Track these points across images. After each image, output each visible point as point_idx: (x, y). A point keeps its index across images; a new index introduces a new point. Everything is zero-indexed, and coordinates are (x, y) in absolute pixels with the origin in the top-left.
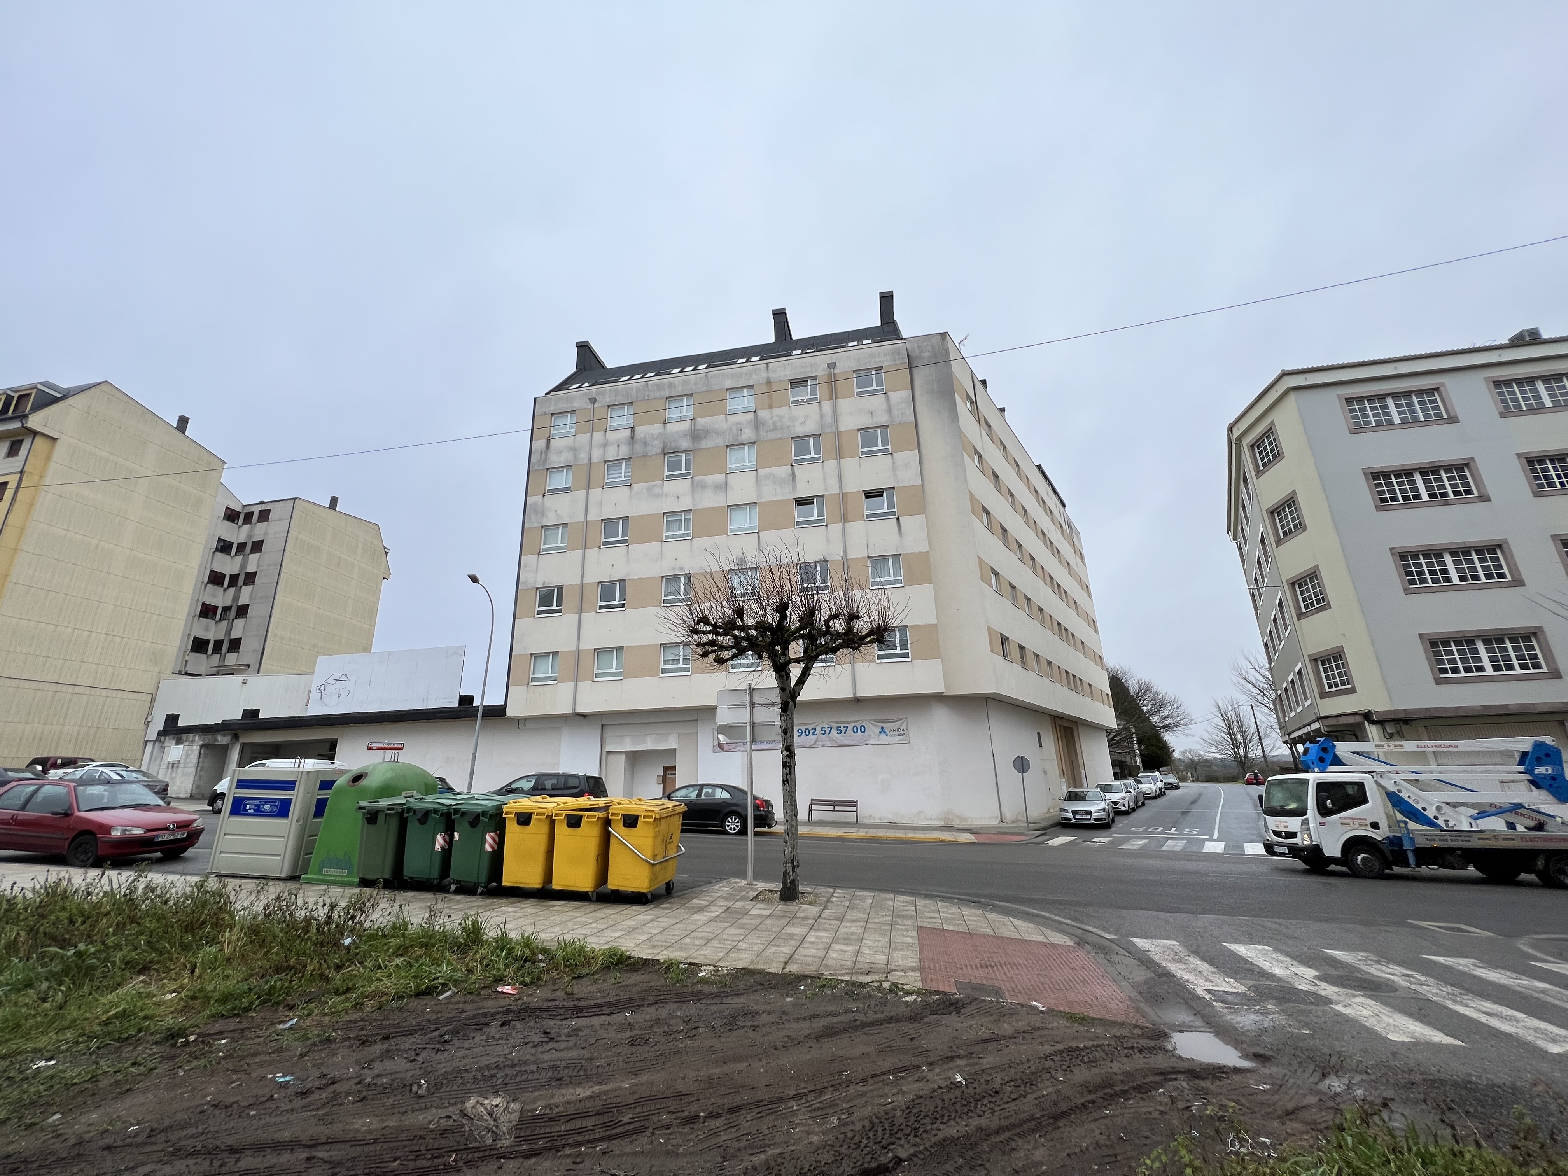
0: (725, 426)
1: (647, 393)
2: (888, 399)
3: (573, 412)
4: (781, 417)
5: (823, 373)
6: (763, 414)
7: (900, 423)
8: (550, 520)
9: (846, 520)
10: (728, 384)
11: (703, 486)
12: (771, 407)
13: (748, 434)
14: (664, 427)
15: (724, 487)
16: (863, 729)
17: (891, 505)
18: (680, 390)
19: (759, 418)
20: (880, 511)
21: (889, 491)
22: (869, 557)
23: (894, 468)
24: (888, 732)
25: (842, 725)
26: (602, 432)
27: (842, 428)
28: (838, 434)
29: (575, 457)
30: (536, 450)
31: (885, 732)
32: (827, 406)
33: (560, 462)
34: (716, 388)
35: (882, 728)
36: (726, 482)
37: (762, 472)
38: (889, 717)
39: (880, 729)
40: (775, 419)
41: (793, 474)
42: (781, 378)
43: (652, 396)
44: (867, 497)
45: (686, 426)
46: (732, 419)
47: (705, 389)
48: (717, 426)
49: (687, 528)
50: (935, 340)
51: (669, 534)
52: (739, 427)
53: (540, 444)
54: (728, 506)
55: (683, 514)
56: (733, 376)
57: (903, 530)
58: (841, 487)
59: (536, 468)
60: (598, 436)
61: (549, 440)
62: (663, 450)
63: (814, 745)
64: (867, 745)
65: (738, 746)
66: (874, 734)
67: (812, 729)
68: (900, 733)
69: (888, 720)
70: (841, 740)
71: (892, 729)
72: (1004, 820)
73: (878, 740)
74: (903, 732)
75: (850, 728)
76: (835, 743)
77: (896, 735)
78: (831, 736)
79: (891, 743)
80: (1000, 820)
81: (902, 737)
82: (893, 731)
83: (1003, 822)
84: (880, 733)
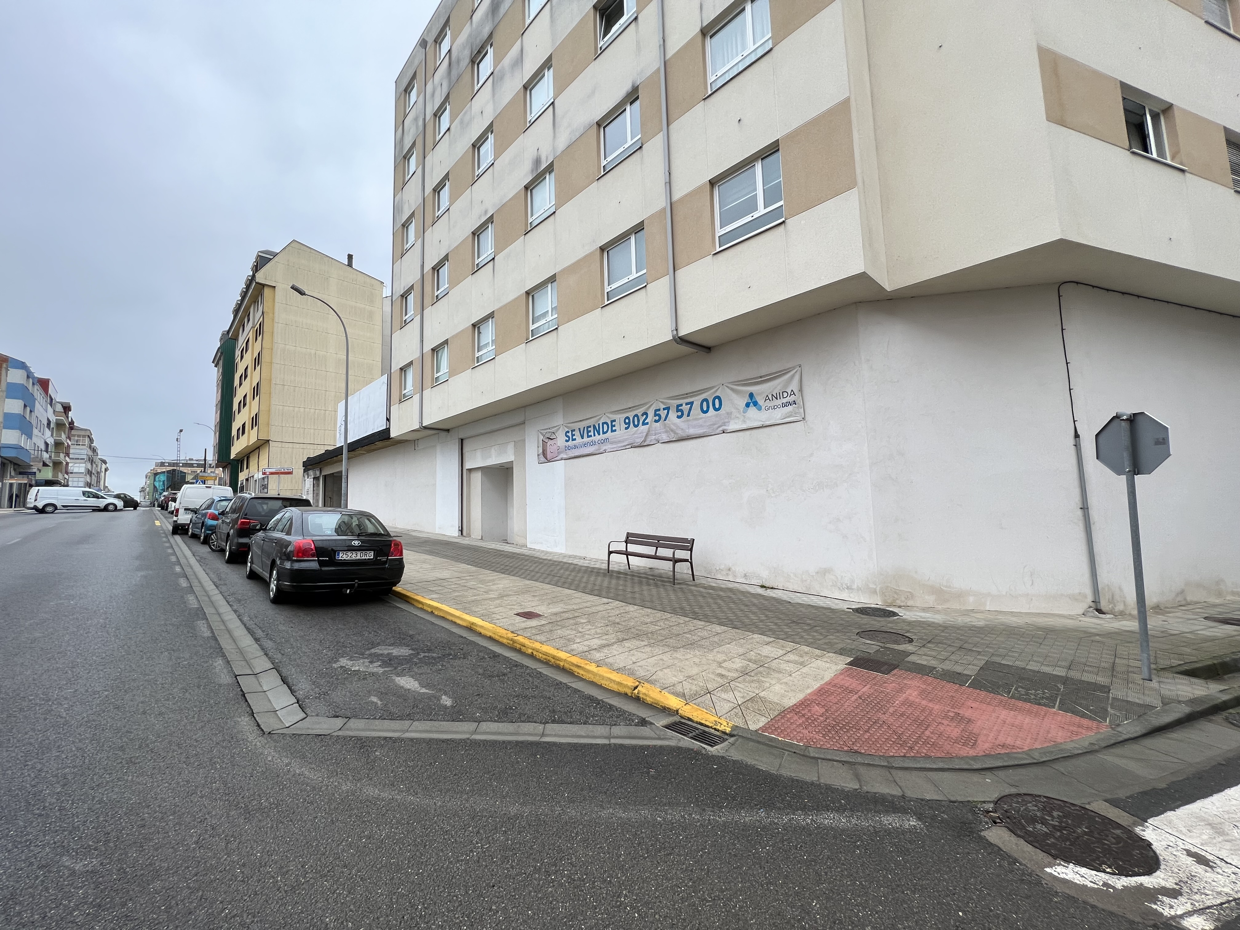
3: (416, 74)
11: (502, 76)
16: (717, 403)
24: (761, 402)
25: (685, 401)
26: (431, 80)
29: (417, 127)
31: (755, 404)
33: (409, 143)
35: (751, 395)
36: (522, 50)
39: (747, 399)
53: (399, 132)
54: (525, 87)
55: (489, 133)
60: (429, 86)
61: (403, 123)
62: (471, 56)
63: (645, 441)
64: (724, 432)
65: (561, 452)
66: (737, 409)
67: (642, 415)
68: (785, 401)
69: (761, 377)
70: (682, 429)
71: (770, 394)
72: (1104, 605)
73: (744, 421)
74: (791, 399)
75: (697, 404)
76: (673, 435)
77: (777, 407)
78: (668, 422)
79: (768, 423)
80: (1092, 604)
81: (790, 408)
82: (771, 399)
83: (1100, 611)
84: (748, 405)
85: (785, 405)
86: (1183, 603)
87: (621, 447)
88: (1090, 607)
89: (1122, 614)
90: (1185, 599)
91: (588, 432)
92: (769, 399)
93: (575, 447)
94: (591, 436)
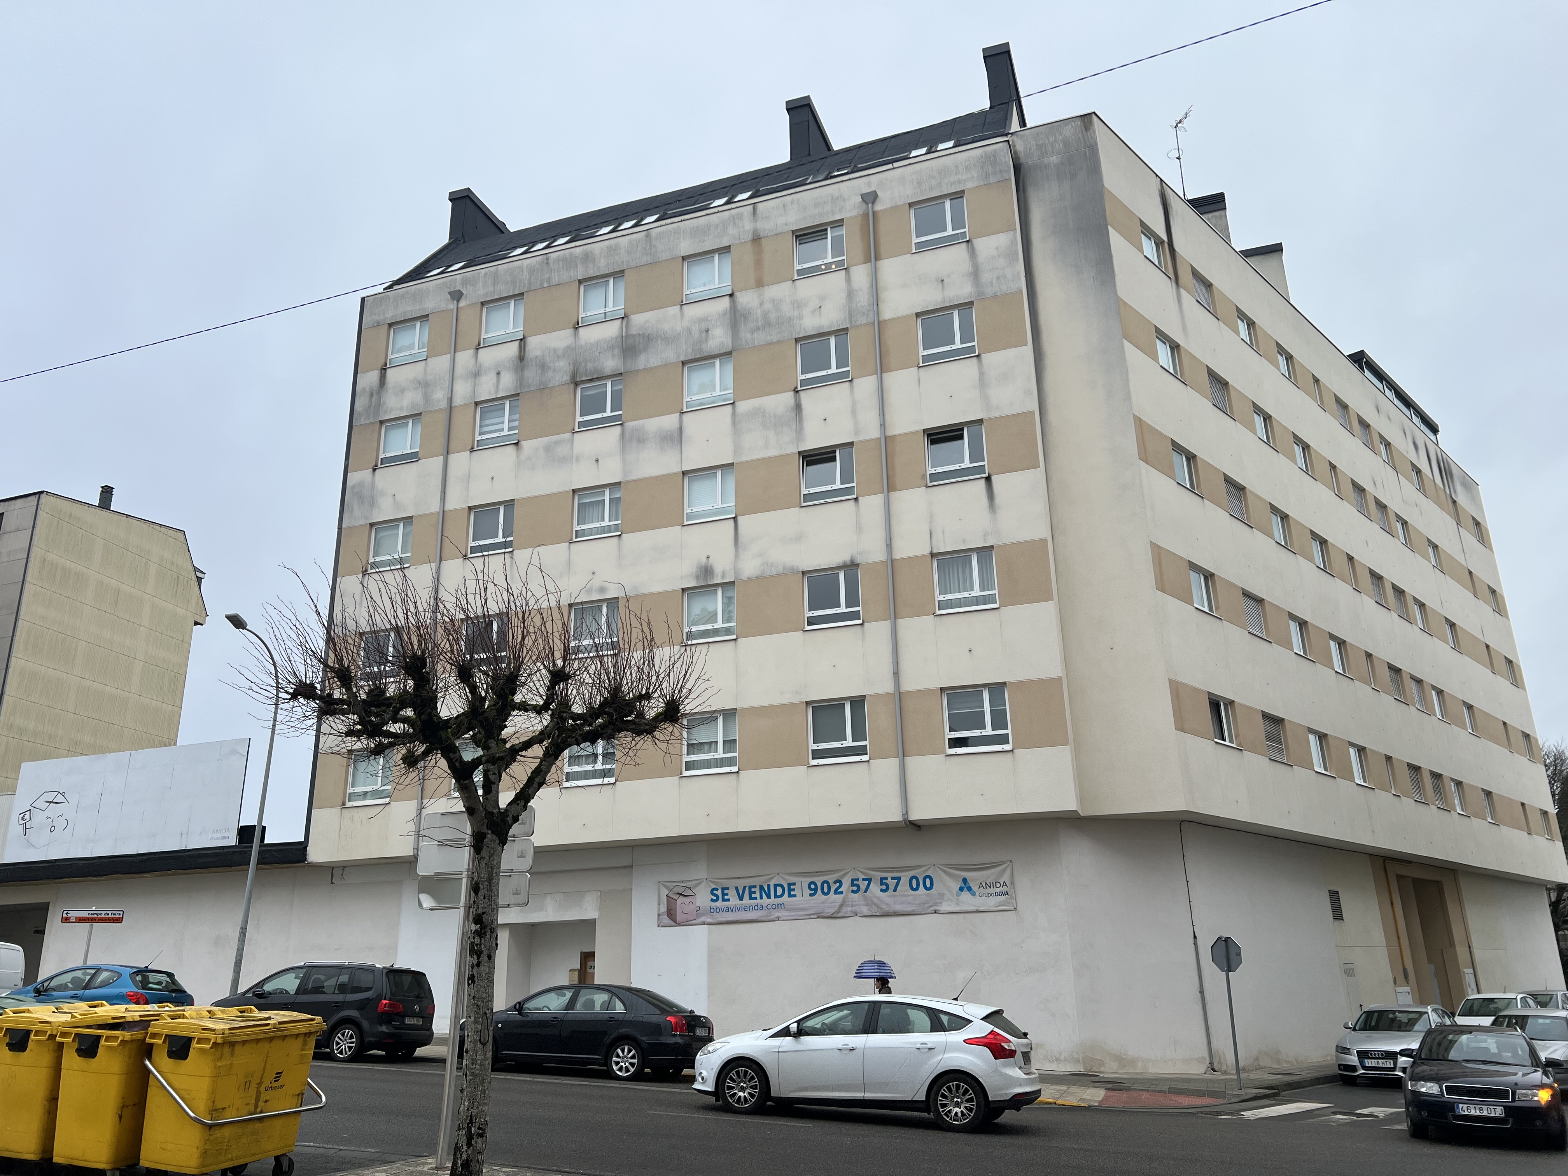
0: (679, 327)
1: (547, 276)
2: (973, 254)
3: (424, 318)
4: (777, 303)
5: (854, 213)
6: (746, 299)
7: (995, 296)
8: (384, 512)
9: (891, 487)
10: (686, 247)
11: (641, 439)
12: (760, 284)
13: (719, 338)
14: (576, 335)
15: (677, 438)
16: (929, 883)
17: (976, 454)
18: (602, 266)
19: (739, 307)
20: (955, 467)
21: (975, 428)
22: (933, 555)
23: (983, 382)
24: (975, 888)
25: (889, 875)
26: (471, 352)
27: (887, 314)
28: (881, 325)
29: (427, 398)
30: (364, 389)
31: (969, 889)
32: (860, 274)
33: (401, 409)
34: (664, 256)
35: (965, 880)
36: (681, 430)
37: (744, 406)
38: (978, 859)
39: (960, 883)
40: (768, 306)
41: (798, 407)
42: (779, 230)
43: (555, 280)
44: (933, 442)
45: (612, 330)
46: (692, 312)
47: (645, 260)
48: (666, 327)
49: (613, 516)
50: (1068, 131)
51: (584, 527)
52: (704, 325)
53: (369, 379)
54: (684, 473)
55: (607, 492)
56: (695, 233)
57: (998, 500)
58: (883, 425)
59: (363, 421)
60: (465, 358)
61: (384, 370)
62: (574, 375)
63: (838, 912)
64: (936, 912)
65: (703, 915)
66: (950, 891)
67: (835, 882)
68: (998, 890)
69: (975, 865)
70: (887, 904)
71: (984, 882)
72: (1216, 1067)
73: (958, 904)
74: (1004, 889)
75: (905, 880)
76: (876, 909)
77: (991, 895)
78: (870, 895)
79: (981, 909)
80: (1209, 1065)
81: (1003, 898)
82: (985, 887)
83: (1213, 1070)
84: (961, 889)
85: (998, 894)
86: (1258, 1067)
87: (803, 915)
88: (1208, 1068)
89: (1225, 1073)
90: (1259, 1065)
91: (751, 893)
92: (983, 886)
93: (728, 909)
94: (756, 898)
